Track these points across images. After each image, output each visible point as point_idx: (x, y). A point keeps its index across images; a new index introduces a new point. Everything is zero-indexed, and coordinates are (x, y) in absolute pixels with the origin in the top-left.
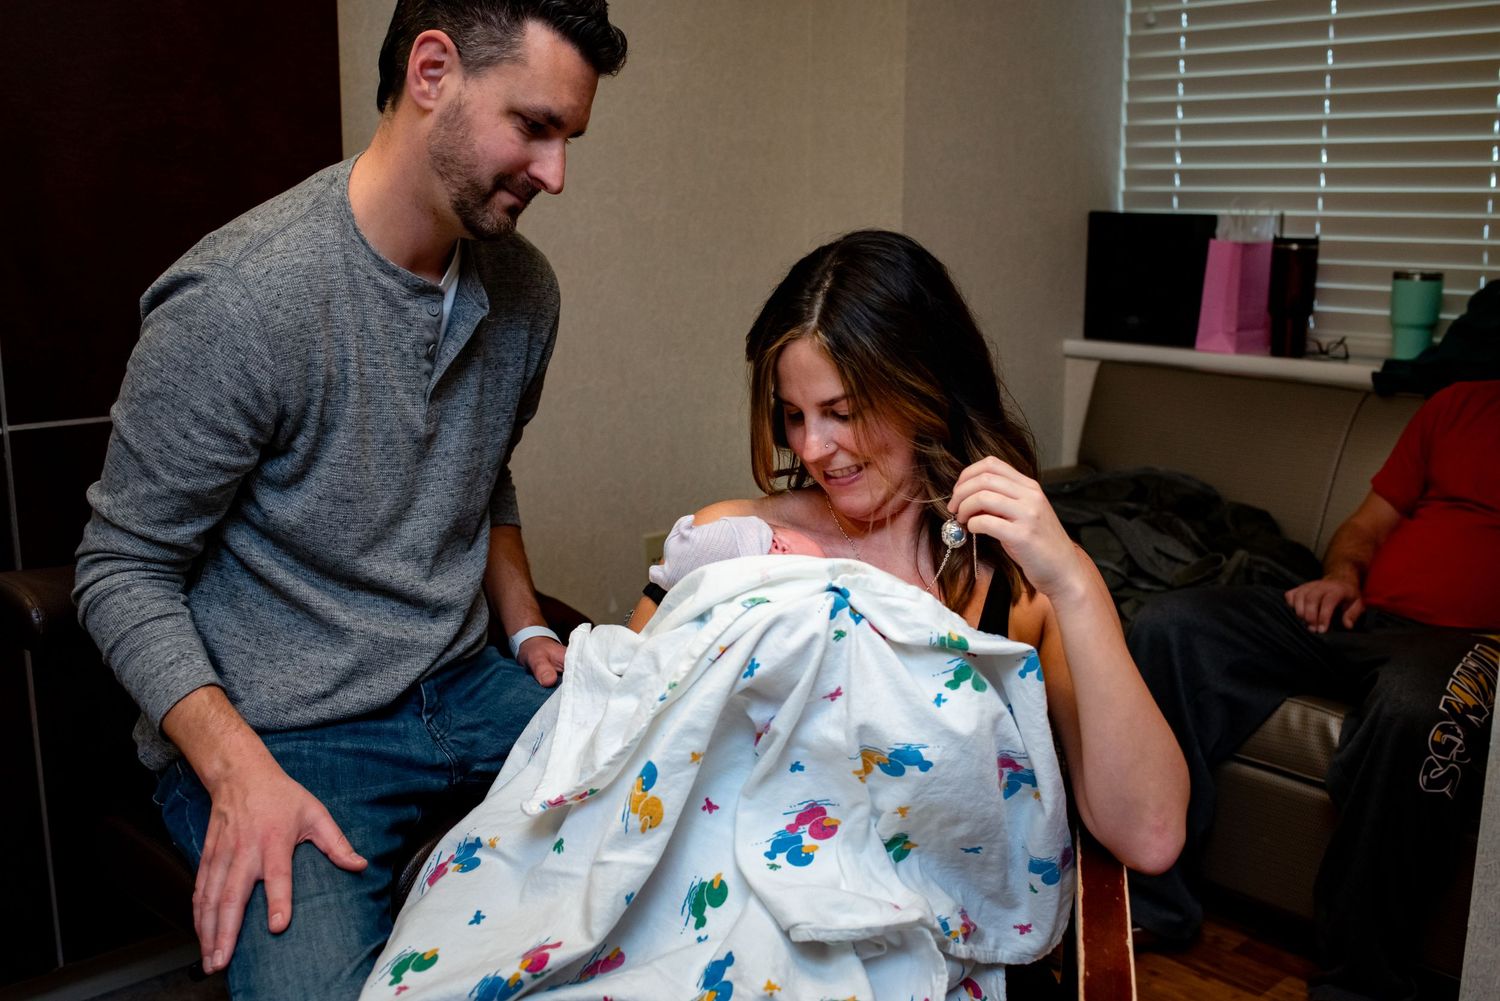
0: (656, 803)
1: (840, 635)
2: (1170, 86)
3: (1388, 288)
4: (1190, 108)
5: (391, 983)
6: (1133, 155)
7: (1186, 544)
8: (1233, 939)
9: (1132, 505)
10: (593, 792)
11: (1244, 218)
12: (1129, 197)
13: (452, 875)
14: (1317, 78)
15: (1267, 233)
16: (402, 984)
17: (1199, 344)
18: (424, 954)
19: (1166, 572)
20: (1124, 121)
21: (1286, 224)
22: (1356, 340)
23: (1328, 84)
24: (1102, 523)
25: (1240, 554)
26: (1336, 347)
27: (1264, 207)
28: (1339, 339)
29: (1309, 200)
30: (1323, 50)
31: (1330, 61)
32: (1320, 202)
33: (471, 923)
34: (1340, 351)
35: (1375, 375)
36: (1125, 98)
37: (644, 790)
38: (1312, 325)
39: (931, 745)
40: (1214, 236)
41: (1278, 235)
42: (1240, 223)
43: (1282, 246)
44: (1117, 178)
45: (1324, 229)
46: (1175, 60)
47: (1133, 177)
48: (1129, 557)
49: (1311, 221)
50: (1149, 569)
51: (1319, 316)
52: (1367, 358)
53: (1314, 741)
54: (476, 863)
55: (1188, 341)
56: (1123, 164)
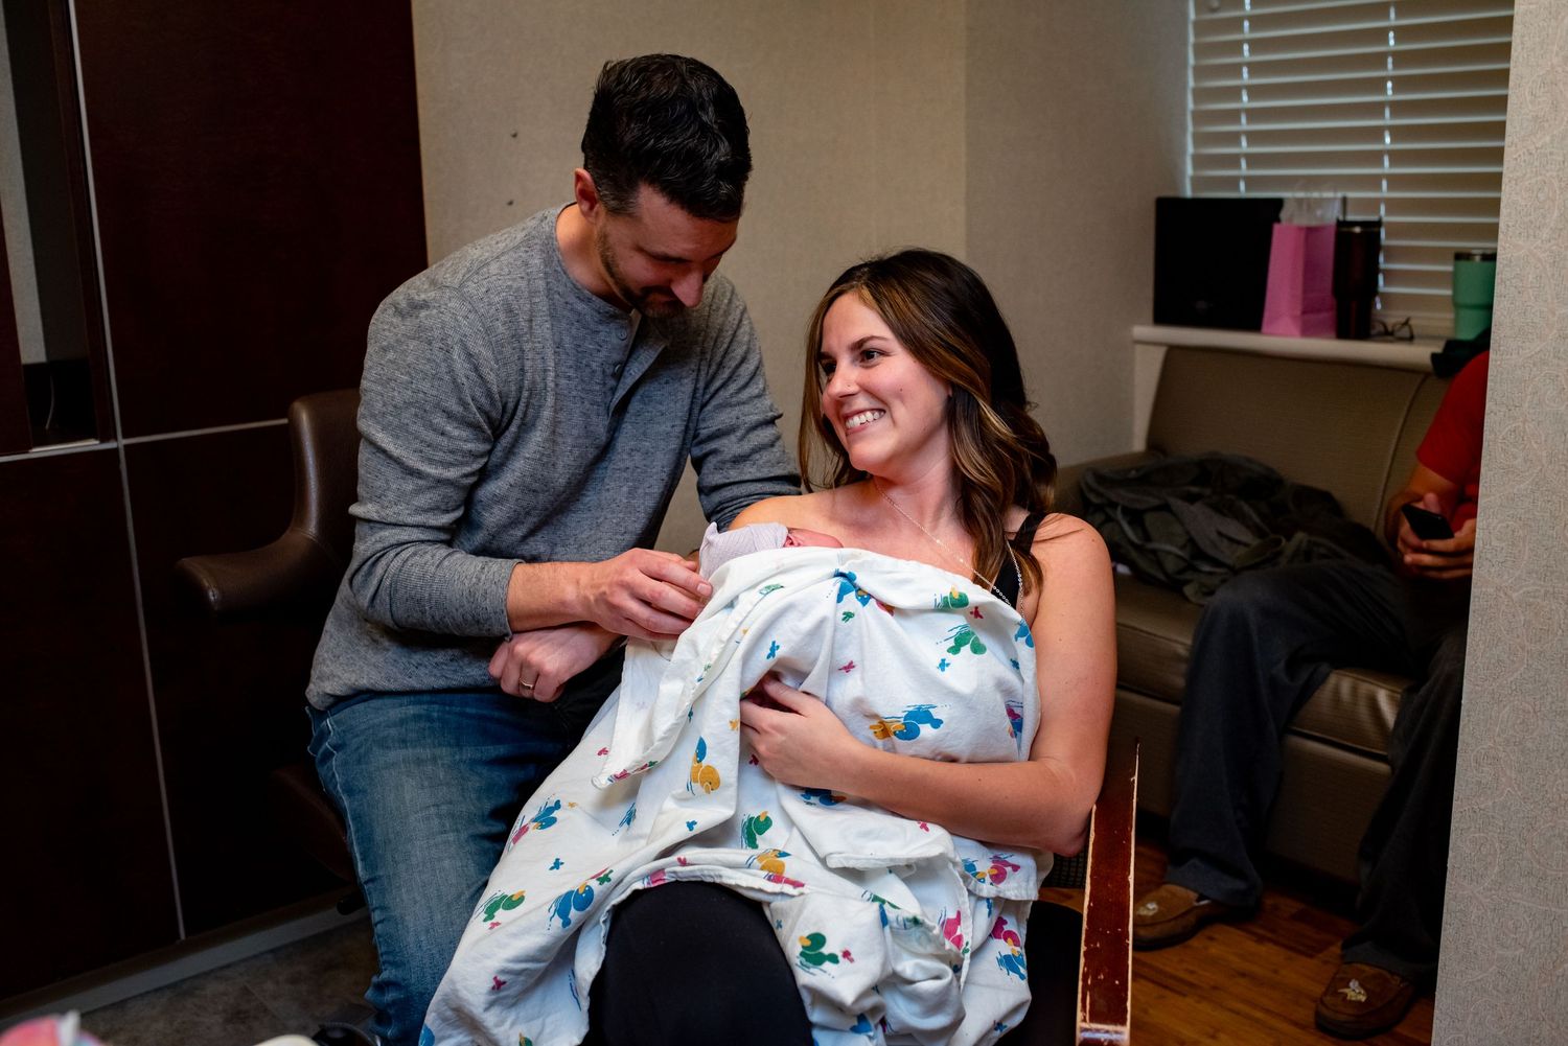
0: (711, 771)
1: (848, 616)
2: (1235, 70)
3: (1449, 268)
4: (1255, 92)
5: (485, 920)
6: (1200, 140)
7: (1248, 527)
8: (1289, 906)
9: (1194, 489)
10: (652, 764)
11: (1308, 199)
12: (1197, 182)
13: (534, 833)
14: (1378, 60)
15: (1332, 215)
16: (494, 921)
17: (1265, 328)
18: (512, 896)
19: (1231, 555)
20: (1190, 105)
21: (1349, 208)
22: (1421, 320)
23: (1390, 66)
24: (1165, 507)
25: (1300, 536)
26: (1399, 330)
27: (1329, 190)
28: (1403, 320)
29: (1373, 182)
30: (1385, 31)
31: (1392, 42)
32: (1384, 184)
33: (552, 868)
34: (1405, 332)
35: (1434, 356)
36: (1191, 83)
37: (699, 762)
38: (1379, 306)
39: (939, 705)
40: (1278, 220)
41: (1341, 218)
42: (1305, 207)
43: (1345, 229)
44: (1184, 163)
45: (1388, 212)
46: (1239, 44)
47: (1200, 161)
48: (1191, 541)
49: (1374, 204)
50: (1211, 551)
51: (1386, 297)
52: (1430, 338)
53: (1363, 712)
54: (554, 820)
55: (1254, 324)
56: (1190, 149)
